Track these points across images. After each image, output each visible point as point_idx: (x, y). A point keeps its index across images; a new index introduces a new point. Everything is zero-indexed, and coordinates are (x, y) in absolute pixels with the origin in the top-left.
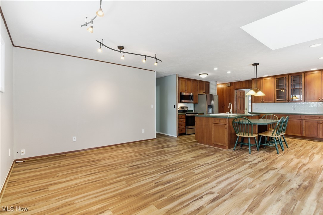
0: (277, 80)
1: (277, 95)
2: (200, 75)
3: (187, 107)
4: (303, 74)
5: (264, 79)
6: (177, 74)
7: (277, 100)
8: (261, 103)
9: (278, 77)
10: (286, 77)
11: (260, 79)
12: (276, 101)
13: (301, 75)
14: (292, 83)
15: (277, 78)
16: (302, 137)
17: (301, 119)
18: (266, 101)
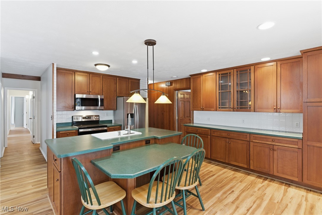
0: (219, 77)
1: (219, 100)
2: (96, 65)
3: (99, 116)
4: (252, 68)
5: (204, 75)
6: (53, 64)
7: (220, 108)
8: (201, 110)
9: (221, 73)
10: (230, 73)
11: (199, 76)
12: (218, 108)
13: (250, 70)
14: (239, 83)
15: (219, 75)
16: (248, 170)
17: (247, 140)
18: (206, 108)
